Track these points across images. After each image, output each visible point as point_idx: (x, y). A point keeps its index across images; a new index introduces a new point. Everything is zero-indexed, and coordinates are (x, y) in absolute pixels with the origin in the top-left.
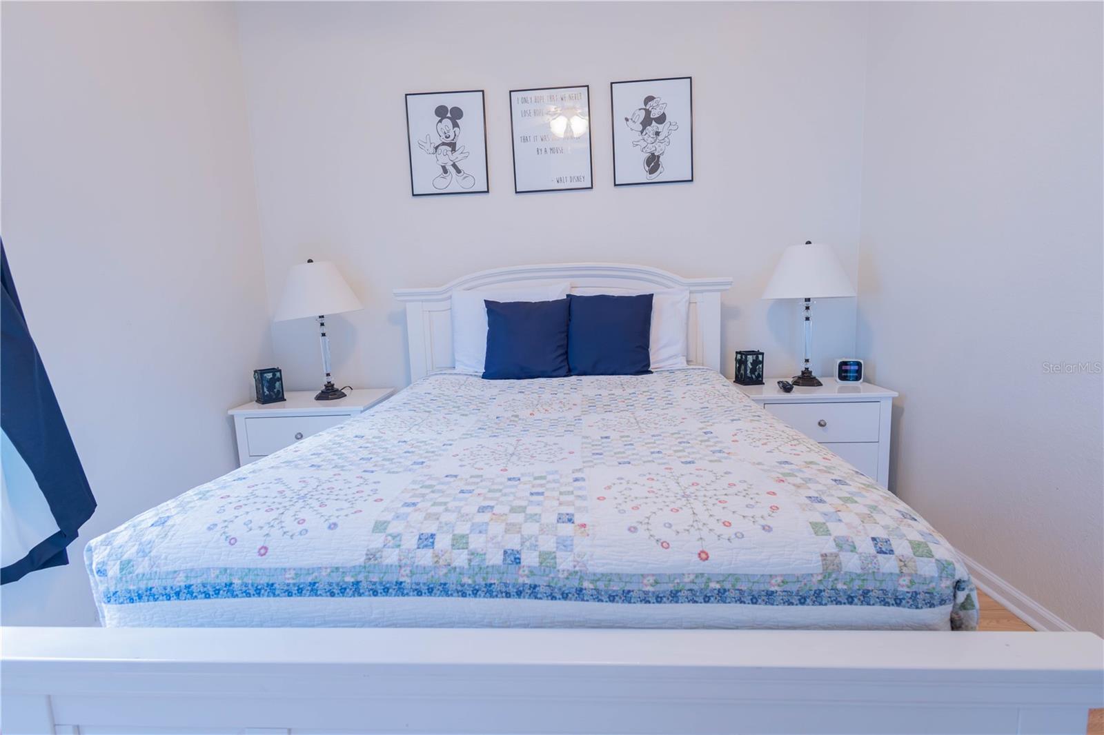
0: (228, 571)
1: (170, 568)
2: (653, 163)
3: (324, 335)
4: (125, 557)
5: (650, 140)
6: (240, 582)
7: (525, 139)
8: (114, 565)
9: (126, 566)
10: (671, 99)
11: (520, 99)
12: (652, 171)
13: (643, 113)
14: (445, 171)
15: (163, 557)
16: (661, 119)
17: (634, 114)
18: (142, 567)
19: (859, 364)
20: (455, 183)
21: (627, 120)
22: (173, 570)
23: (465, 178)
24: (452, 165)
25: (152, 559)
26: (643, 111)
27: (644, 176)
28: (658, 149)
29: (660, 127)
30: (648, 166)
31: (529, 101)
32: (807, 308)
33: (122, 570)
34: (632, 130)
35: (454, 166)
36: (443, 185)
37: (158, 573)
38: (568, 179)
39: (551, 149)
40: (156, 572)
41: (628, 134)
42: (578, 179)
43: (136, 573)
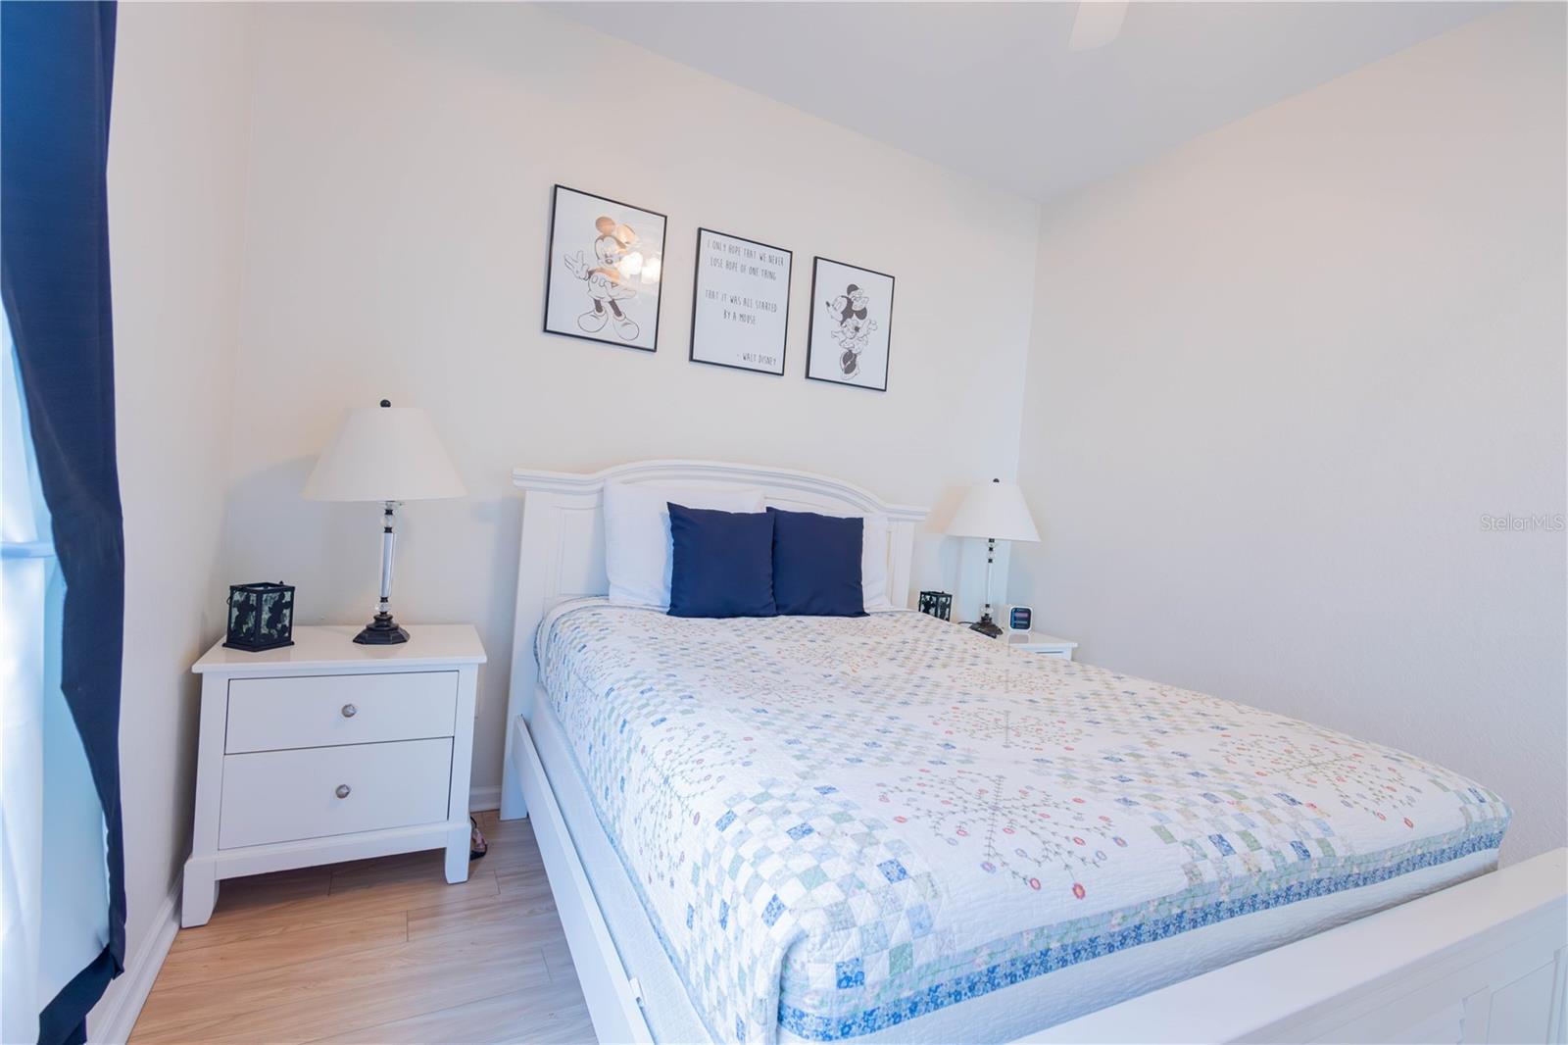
0: (1045, 932)
1: (969, 945)
2: (850, 361)
3: (388, 530)
4: (894, 942)
5: (849, 335)
6: (1058, 945)
7: (712, 295)
8: (877, 961)
9: (900, 955)
10: (873, 295)
11: (711, 242)
12: (849, 370)
13: (845, 303)
14: (599, 308)
15: (955, 929)
16: (862, 314)
17: (836, 300)
18: (925, 953)
19: (1028, 611)
20: (610, 328)
21: (828, 304)
22: (972, 947)
23: (626, 324)
24: (610, 302)
25: (939, 936)
26: (845, 300)
27: (838, 374)
28: (856, 347)
29: (860, 323)
30: (845, 364)
31: (723, 248)
32: (991, 549)
33: (892, 966)
34: (832, 317)
35: (613, 304)
36: (591, 326)
37: (951, 958)
38: (757, 358)
39: (741, 316)
40: (948, 957)
41: (827, 320)
42: (769, 361)
43: (916, 965)
